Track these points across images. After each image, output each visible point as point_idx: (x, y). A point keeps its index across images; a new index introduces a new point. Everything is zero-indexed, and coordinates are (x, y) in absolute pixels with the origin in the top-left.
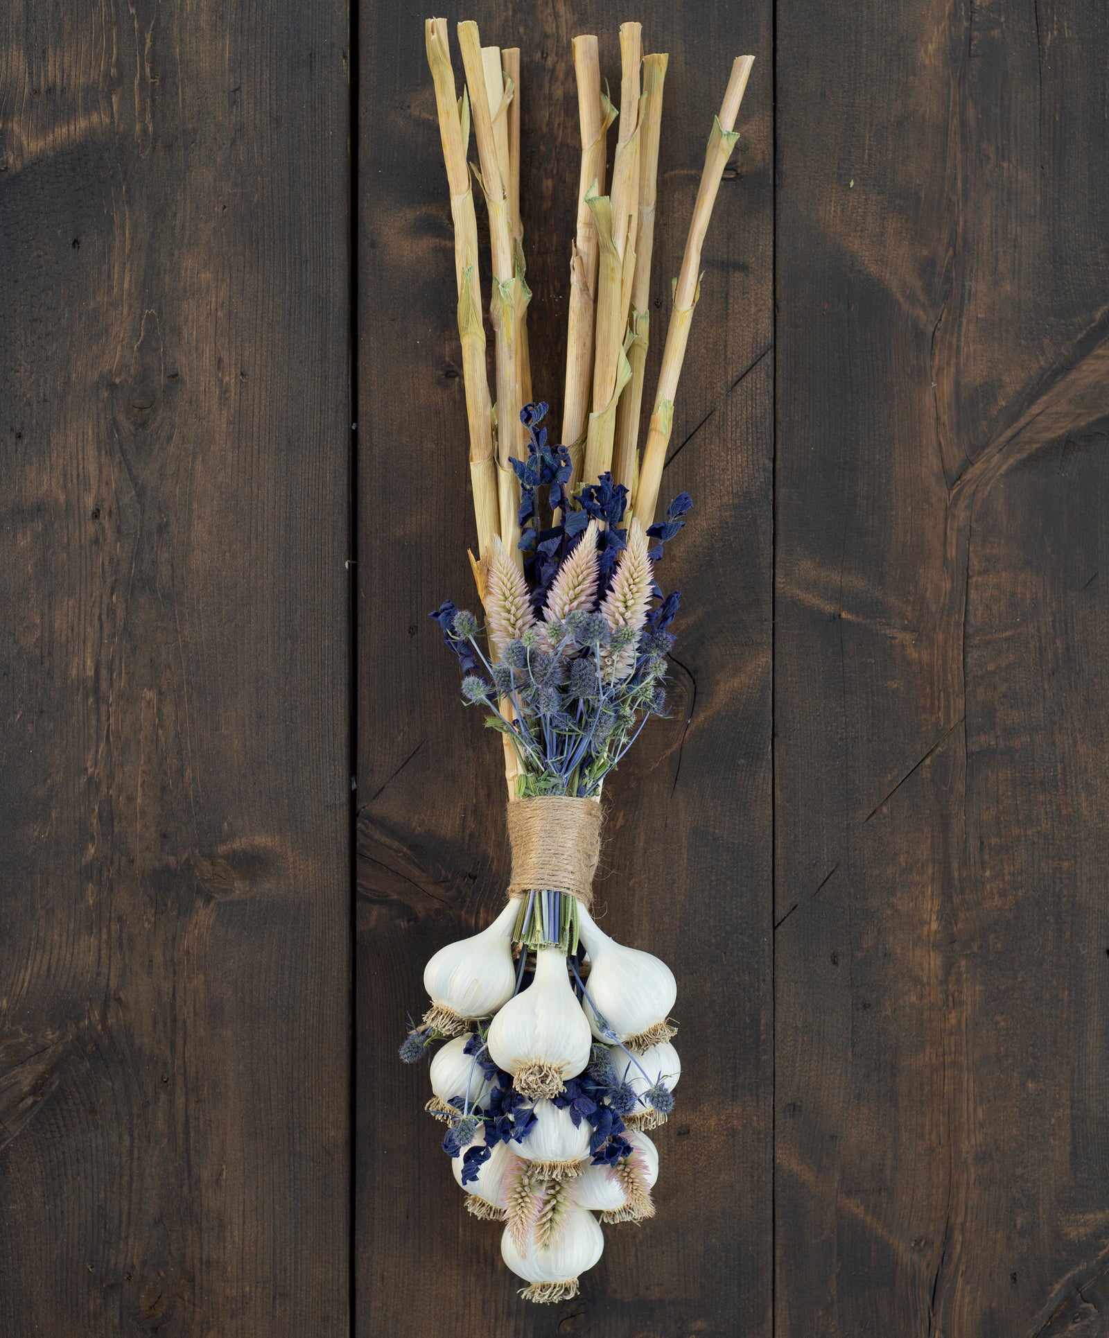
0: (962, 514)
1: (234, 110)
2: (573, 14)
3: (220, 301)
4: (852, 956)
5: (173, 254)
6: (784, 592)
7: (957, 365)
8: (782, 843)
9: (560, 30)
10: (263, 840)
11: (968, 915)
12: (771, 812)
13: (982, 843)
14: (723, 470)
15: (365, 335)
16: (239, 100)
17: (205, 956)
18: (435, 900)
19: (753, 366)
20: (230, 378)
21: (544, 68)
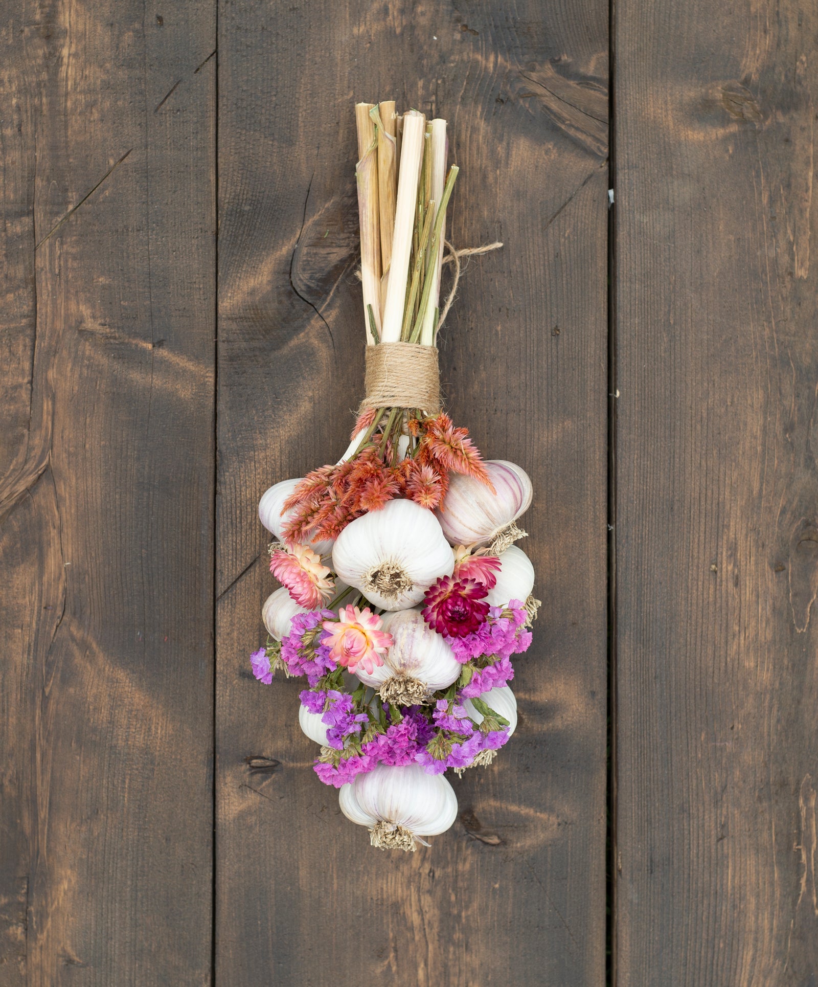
0: (37, 441)
1: (723, 819)
2: (404, 913)
3: (736, 640)
4: (143, 26)
5: (780, 684)
6: (206, 368)
7: (41, 584)
8: (209, 131)
9: (417, 897)
10: (695, 135)
11: (33, 62)
12: (219, 160)
13: (20, 130)
14: (264, 483)
15: (601, 609)
16: (719, 829)
17: (749, 29)
18: (535, 80)
19: (235, 582)
20: (727, 568)
21: (432, 862)
